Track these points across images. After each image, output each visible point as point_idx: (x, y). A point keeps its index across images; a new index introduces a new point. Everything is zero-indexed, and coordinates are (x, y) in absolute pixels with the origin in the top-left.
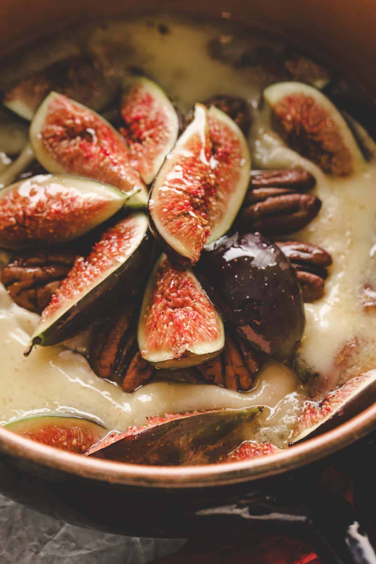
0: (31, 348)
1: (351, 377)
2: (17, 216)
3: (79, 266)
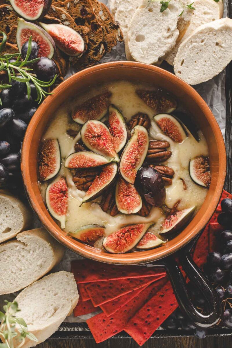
0: (82, 204)
2: (78, 165)
3: (97, 179)
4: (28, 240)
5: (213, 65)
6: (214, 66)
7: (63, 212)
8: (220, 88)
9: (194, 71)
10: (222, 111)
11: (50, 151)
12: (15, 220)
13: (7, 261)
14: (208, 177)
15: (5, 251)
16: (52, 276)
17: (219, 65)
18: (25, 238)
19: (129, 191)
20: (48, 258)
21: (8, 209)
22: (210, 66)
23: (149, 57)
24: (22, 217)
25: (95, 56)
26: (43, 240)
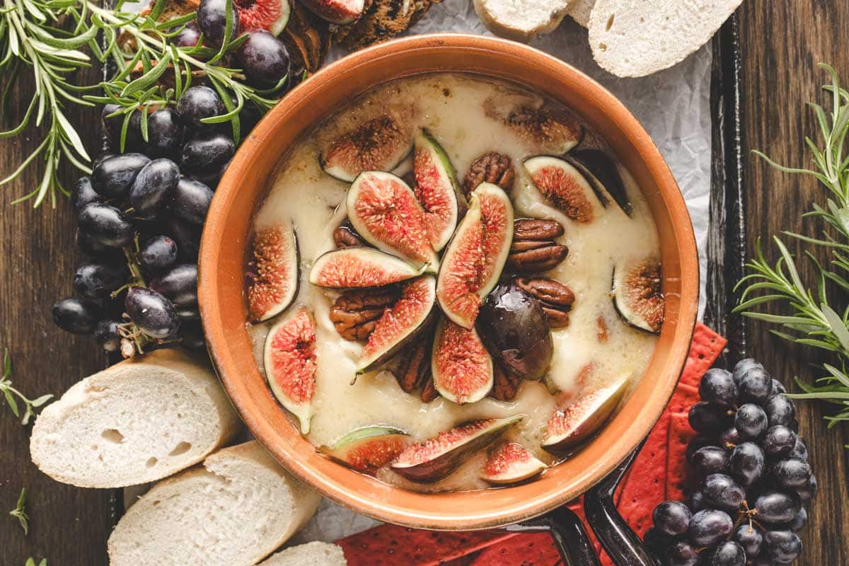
0: (355, 379)
1: (587, 394)
2: (340, 280)
3: (388, 316)
4: (233, 469)
5: (686, 28)
6: (688, 29)
7: (304, 396)
8: (697, 95)
9: (639, 44)
10: (702, 152)
11: (272, 248)
12: (200, 424)
13: (184, 521)
14: (658, 307)
15: (179, 495)
16: (292, 554)
17: (701, 26)
18: (226, 466)
19: (465, 347)
20: (281, 511)
21: (181, 399)
22: (679, 30)
23: (527, 12)
24: (217, 415)
25: (393, 19)
26: (268, 470)
